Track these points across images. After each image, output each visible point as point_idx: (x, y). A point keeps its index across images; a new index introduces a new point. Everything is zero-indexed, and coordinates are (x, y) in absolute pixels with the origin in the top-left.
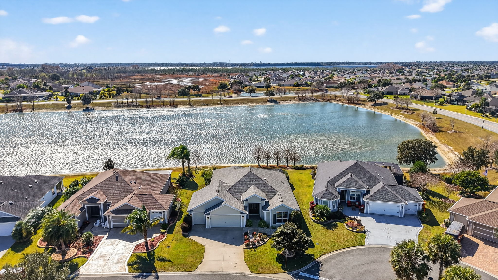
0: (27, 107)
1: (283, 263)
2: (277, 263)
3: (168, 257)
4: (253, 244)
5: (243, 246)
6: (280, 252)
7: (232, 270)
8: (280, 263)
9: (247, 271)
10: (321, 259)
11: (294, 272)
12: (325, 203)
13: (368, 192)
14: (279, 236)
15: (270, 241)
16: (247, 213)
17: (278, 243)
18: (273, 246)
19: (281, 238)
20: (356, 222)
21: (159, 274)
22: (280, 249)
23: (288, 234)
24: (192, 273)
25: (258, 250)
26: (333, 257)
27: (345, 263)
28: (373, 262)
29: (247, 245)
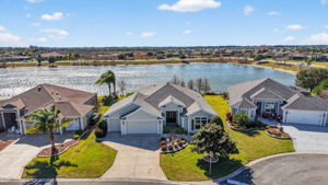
0: (9, 66)
1: (207, 169)
2: (198, 169)
3: (72, 162)
4: (171, 149)
5: (160, 151)
6: (201, 156)
7: (145, 177)
8: (202, 168)
9: (163, 178)
10: (250, 164)
11: (220, 180)
12: (243, 112)
13: (285, 103)
14: (200, 138)
15: (189, 147)
16: (164, 119)
17: (200, 145)
18: (193, 150)
19: (203, 140)
20: (278, 130)
21: (58, 180)
22: (202, 152)
23: (212, 135)
24: (97, 180)
25: (176, 155)
26: (263, 163)
27: (280, 170)
28: (313, 169)
29: (164, 149)
